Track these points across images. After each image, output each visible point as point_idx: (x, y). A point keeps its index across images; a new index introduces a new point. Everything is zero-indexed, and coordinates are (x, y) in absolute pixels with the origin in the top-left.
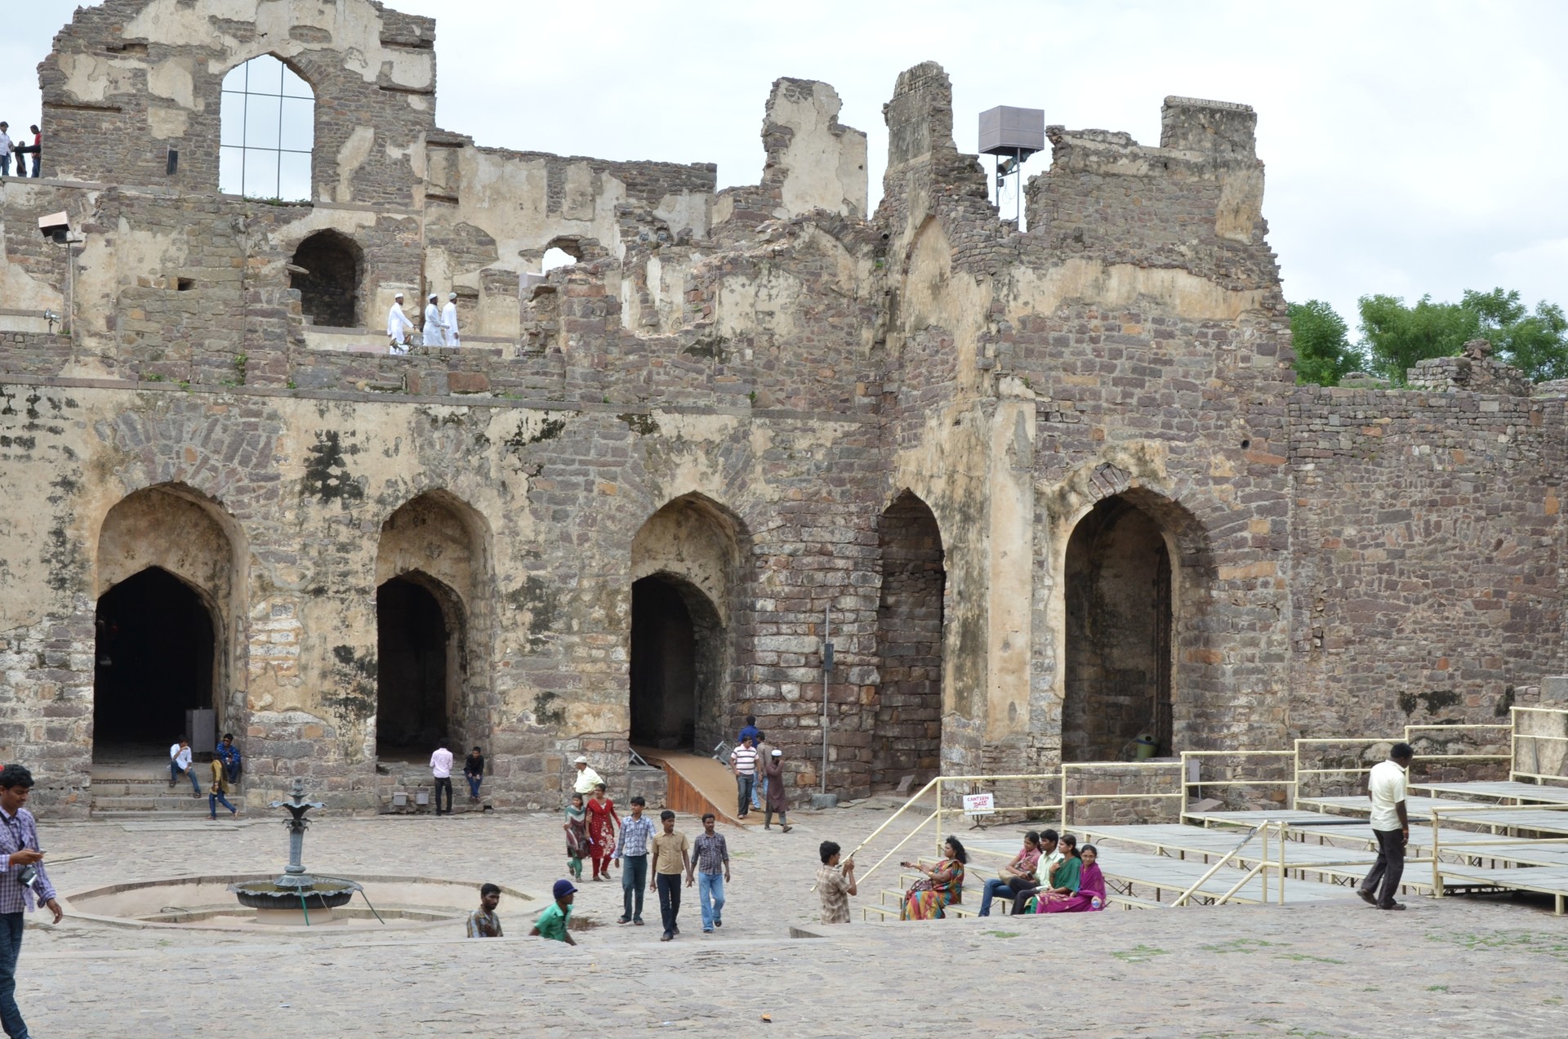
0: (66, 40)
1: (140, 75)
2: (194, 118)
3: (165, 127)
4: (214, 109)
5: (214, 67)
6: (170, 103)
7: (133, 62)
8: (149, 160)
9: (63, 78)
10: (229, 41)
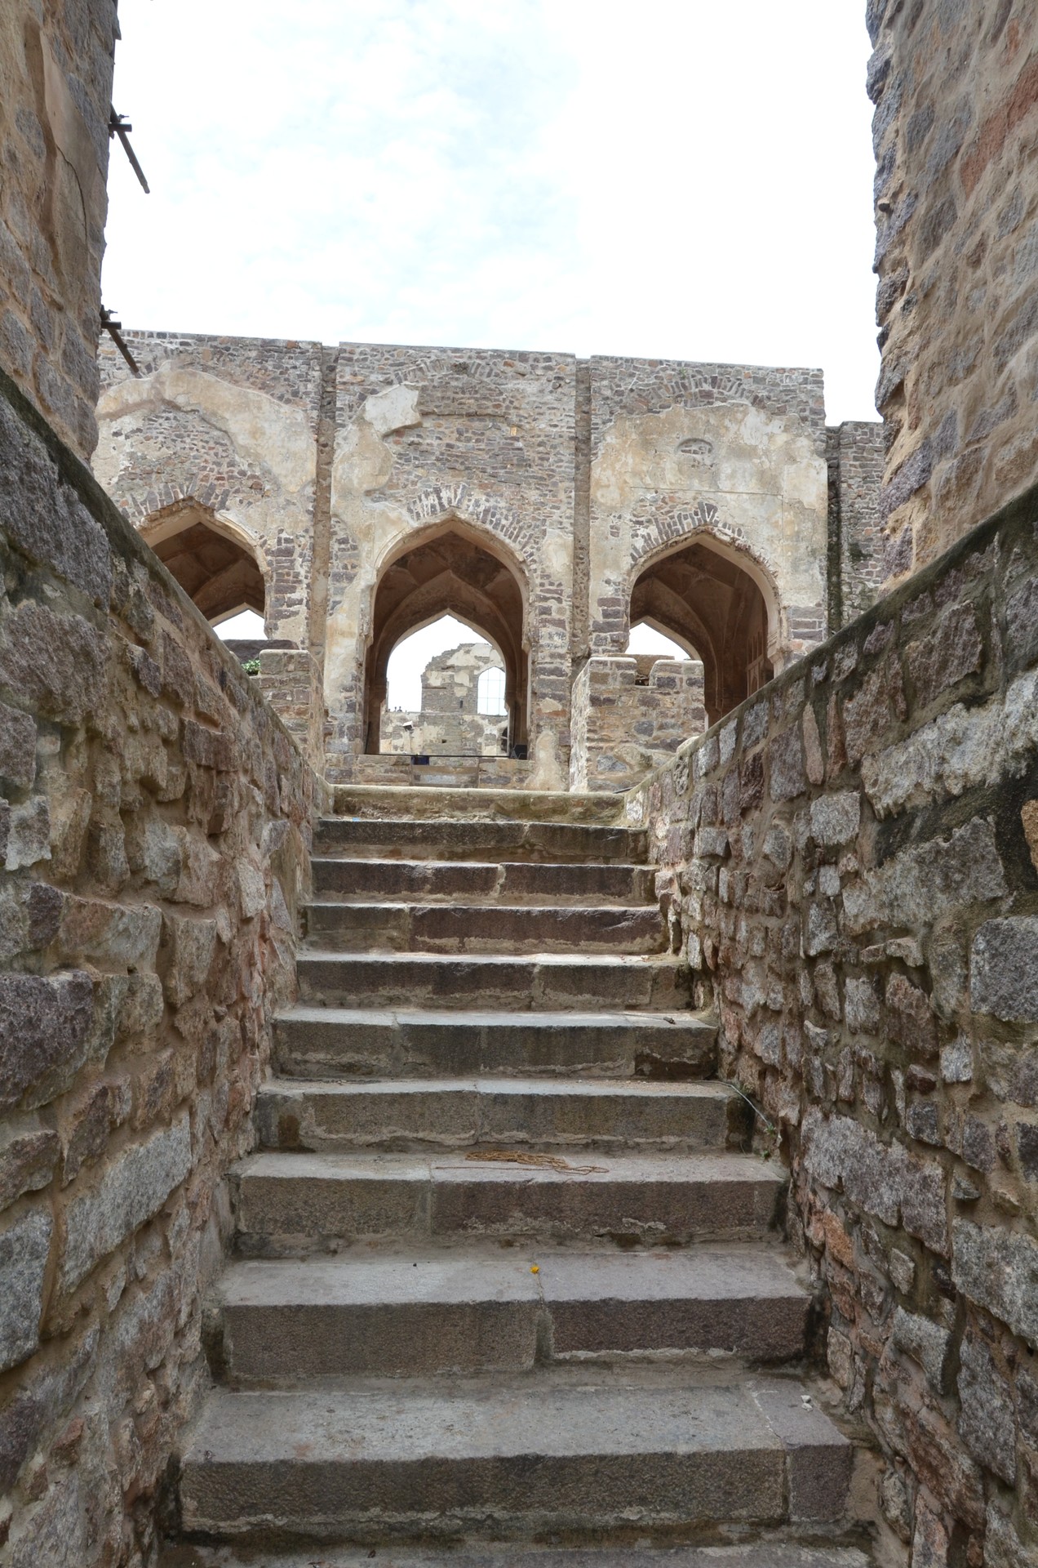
0: (429, 667)
1: (452, 676)
2: (469, 689)
3: (460, 693)
4: (476, 686)
5: (476, 672)
6: (462, 685)
7: (450, 673)
8: (455, 704)
9: (428, 679)
10: (481, 663)
